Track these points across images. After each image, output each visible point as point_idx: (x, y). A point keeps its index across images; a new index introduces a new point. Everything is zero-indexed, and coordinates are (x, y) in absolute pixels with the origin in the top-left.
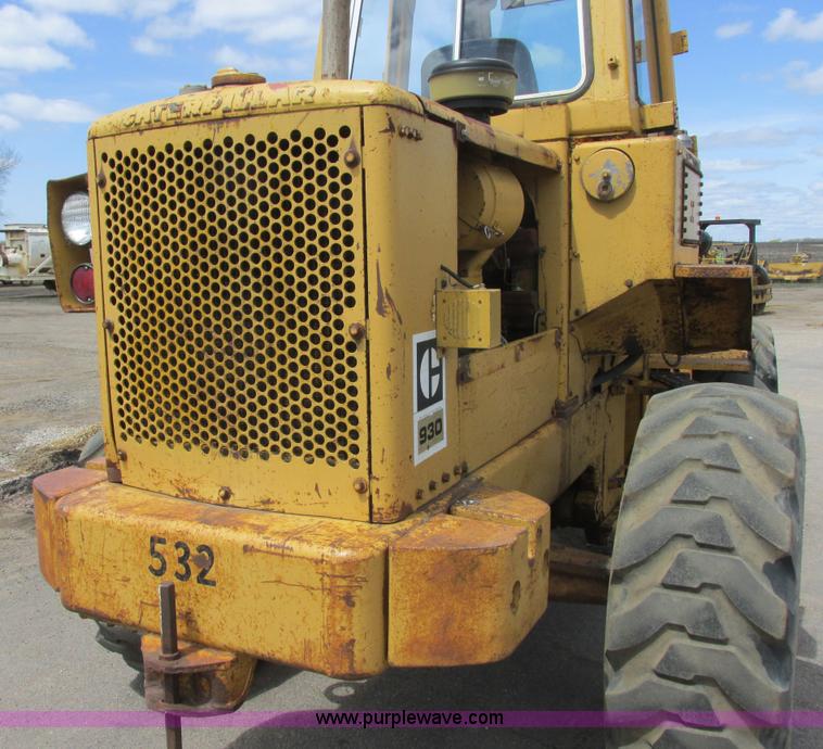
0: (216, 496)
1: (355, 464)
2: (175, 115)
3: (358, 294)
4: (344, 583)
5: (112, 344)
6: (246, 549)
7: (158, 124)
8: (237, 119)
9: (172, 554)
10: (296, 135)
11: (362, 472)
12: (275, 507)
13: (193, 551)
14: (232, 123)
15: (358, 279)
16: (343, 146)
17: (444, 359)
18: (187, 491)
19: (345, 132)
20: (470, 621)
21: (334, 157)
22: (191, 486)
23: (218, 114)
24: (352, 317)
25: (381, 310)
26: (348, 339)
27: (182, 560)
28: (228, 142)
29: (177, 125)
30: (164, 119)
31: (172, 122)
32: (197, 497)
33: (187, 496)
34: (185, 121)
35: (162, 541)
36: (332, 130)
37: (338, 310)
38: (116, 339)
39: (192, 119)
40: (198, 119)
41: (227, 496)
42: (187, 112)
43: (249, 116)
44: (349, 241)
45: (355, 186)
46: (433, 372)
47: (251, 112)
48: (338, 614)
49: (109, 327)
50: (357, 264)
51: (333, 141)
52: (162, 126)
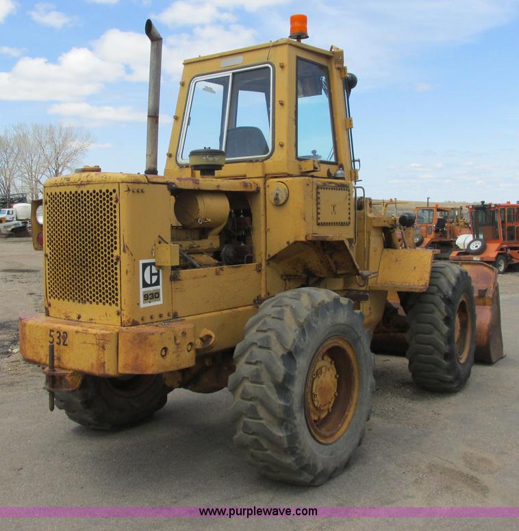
0: (76, 318)
1: (117, 305)
2: (68, 182)
3: (118, 245)
4: (101, 341)
5: (47, 262)
6: (77, 332)
8: (84, 185)
9: (55, 335)
10: (101, 191)
11: (119, 308)
12: (93, 321)
13: (62, 334)
15: (118, 240)
16: (114, 195)
17: (161, 271)
18: (68, 317)
19: (114, 191)
20: (145, 358)
21: (111, 199)
22: (70, 315)
23: (79, 182)
24: (116, 253)
25: (124, 251)
26: (115, 261)
27: (59, 337)
28: (82, 192)
29: (68, 185)
30: (64, 183)
32: (70, 319)
33: (68, 319)
34: (70, 184)
35: (53, 331)
36: (111, 190)
37: (112, 251)
38: (48, 260)
39: (72, 184)
40: (74, 184)
41: (79, 317)
42: (71, 181)
44: (115, 227)
45: (117, 209)
46: (152, 275)
47: (88, 183)
48: (101, 352)
49: (46, 255)
50: (117, 235)
51: (111, 194)
52: (64, 185)
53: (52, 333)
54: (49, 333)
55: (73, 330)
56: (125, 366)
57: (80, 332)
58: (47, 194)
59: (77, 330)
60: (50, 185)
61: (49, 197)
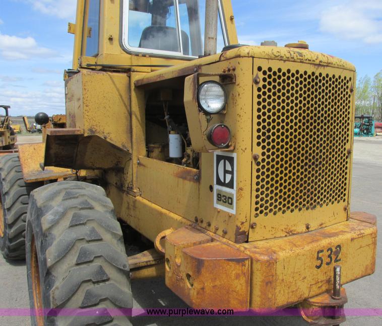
0: (304, 229)
2: (301, 58)
3: (349, 138)
6: (352, 239)
7: (292, 60)
8: (324, 66)
10: (340, 77)
14: (322, 68)
16: (350, 84)
18: (291, 232)
19: (350, 79)
21: (347, 88)
22: (293, 228)
23: (317, 62)
24: (348, 146)
27: (329, 256)
28: (320, 75)
29: (301, 62)
30: (295, 58)
31: (299, 61)
32: (296, 233)
33: (291, 234)
34: (305, 61)
37: (345, 144)
38: (258, 164)
39: (307, 61)
40: (310, 62)
41: (308, 228)
42: (306, 58)
43: (327, 66)
44: (348, 119)
45: (351, 99)
49: (255, 158)
50: (350, 127)
51: (348, 82)
52: (294, 61)
53: (320, 255)
54: (316, 256)
55: (347, 239)
57: (356, 238)
58: (260, 69)
59: (353, 237)
60: (267, 57)
61: (265, 73)
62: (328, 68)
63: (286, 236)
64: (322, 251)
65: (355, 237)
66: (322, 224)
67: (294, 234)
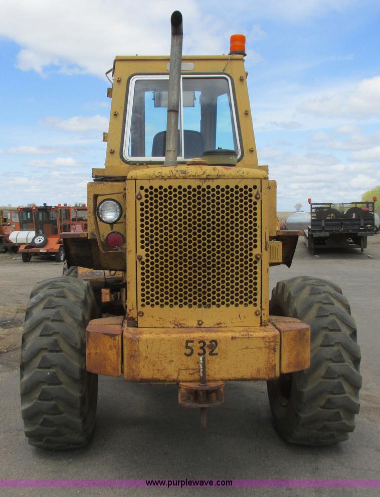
0: (195, 324)
1: (255, 305)
2: (184, 175)
3: (258, 244)
4: (273, 344)
5: (140, 266)
6: (232, 338)
7: (175, 177)
8: (213, 179)
9: (196, 347)
10: (237, 187)
11: (258, 307)
12: (223, 325)
13: (208, 343)
14: (211, 181)
15: (258, 238)
16: (254, 192)
18: (180, 324)
19: (255, 187)
21: (251, 195)
22: (181, 322)
23: (205, 176)
24: (255, 252)
25: (266, 249)
26: (254, 259)
27: (201, 348)
28: (208, 187)
29: (184, 178)
30: (177, 175)
31: (182, 177)
32: (185, 326)
33: (179, 326)
34: (188, 177)
36: (250, 186)
37: (251, 249)
38: (143, 263)
39: (192, 177)
40: (195, 177)
42: (190, 174)
43: (218, 178)
44: (255, 225)
45: (258, 206)
47: (218, 177)
48: (271, 355)
49: (140, 258)
50: (258, 233)
51: (250, 190)
52: (177, 178)
53: (190, 344)
54: (185, 345)
55: (227, 338)
56: (289, 365)
57: (238, 338)
58: (142, 188)
59: (234, 336)
60: (148, 178)
61: (146, 191)
62: (218, 180)
63: (174, 327)
64: (192, 341)
65: (237, 336)
66: (220, 324)
67: (183, 327)
